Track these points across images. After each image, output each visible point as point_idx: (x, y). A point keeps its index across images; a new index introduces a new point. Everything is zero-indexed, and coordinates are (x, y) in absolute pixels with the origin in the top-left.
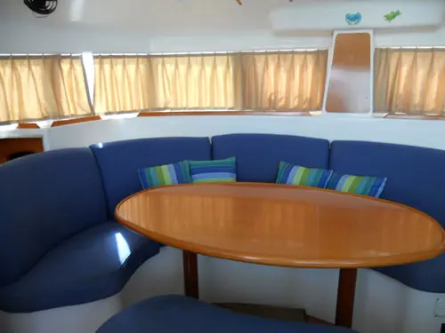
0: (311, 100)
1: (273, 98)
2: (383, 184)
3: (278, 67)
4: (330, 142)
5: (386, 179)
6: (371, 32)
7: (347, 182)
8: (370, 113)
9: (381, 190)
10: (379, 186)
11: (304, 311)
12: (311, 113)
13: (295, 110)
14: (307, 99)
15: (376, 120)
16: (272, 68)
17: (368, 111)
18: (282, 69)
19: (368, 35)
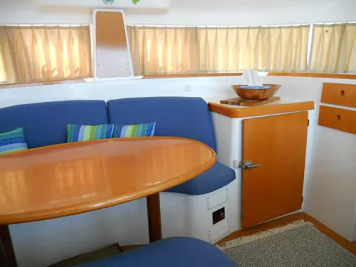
0: (81, 70)
1: (46, 69)
2: (154, 128)
3: (46, 40)
4: (106, 102)
5: (155, 123)
6: (122, 12)
7: (128, 131)
8: (132, 76)
9: (153, 132)
10: (152, 129)
11: (117, 245)
12: (85, 80)
13: (69, 79)
14: (78, 68)
15: (137, 81)
16: (40, 43)
17: (129, 75)
18: (51, 43)
19: (121, 14)
